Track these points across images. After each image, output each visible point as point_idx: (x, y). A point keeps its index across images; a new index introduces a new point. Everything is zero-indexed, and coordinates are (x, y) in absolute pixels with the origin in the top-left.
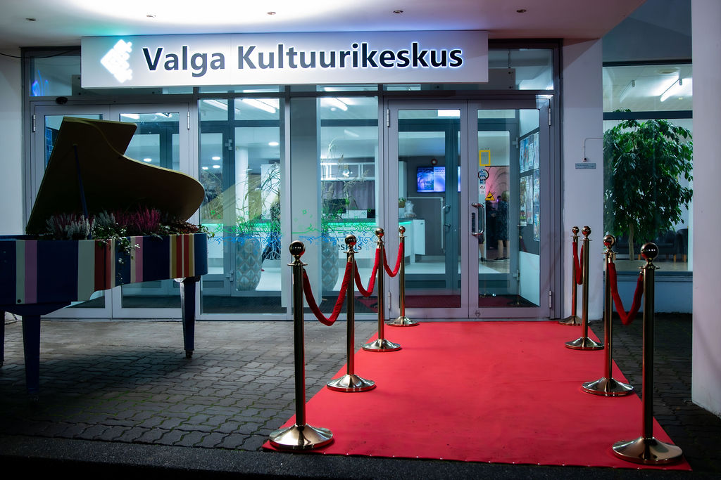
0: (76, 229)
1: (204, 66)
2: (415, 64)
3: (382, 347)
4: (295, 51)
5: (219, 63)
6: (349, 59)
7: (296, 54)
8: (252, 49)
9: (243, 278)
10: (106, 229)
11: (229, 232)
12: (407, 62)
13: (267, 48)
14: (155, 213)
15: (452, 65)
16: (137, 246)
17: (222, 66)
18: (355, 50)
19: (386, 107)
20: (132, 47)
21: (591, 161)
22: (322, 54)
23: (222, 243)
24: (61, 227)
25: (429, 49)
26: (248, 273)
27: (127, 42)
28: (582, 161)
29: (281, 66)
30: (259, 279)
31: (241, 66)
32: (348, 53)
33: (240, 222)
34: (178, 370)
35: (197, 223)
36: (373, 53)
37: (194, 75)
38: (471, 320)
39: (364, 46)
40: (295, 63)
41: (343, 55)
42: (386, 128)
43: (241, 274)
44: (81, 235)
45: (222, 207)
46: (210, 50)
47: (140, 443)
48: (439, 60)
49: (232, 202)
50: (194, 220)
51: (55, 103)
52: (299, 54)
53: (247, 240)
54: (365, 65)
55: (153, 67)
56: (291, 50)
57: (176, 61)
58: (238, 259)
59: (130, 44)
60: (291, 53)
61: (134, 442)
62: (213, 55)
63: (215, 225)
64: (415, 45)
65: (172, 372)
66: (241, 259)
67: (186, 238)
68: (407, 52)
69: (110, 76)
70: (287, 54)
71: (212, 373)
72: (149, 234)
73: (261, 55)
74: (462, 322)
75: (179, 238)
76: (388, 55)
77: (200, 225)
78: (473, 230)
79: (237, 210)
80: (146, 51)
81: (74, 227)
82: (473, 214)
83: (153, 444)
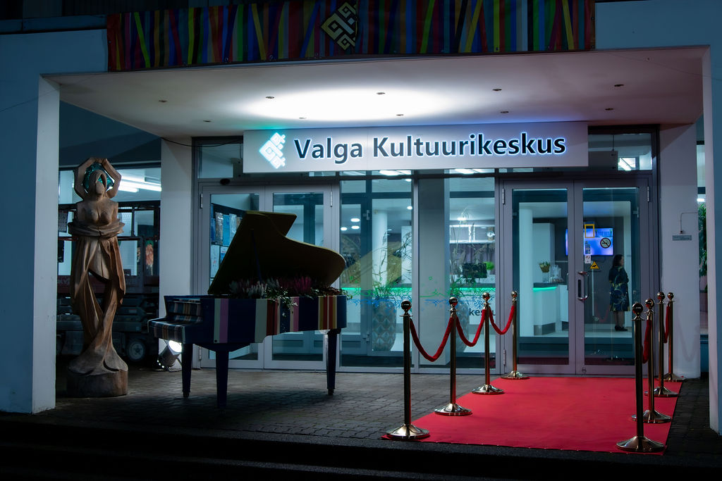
0: (254, 291)
1: (345, 154)
2: (524, 151)
3: (488, 391)
4: (421, 141)
5: (358, 152)
6: (467, 148)
7: (422, 144)
8: (385, 140)
9: (378, 340)
10: (274, 291)
11: (366, 295)
12: (517, 149)
13: (397, 140)
14: (308, 279)
15: (556, 152)
16: (296, 304)
17: (360, 155)
18: (473, 140)
19: (501, 187)
20: (285, 139)
21: (687, 234)
22: (444, 144)
23: (359, 305)
24: (244, 289)
25: (536, 138)
26: (383, 335)
27: (281, 134)
28: (678, 233)
29: (409, 154)
30: (394, 340)
31: (376, 154)
32: (466, 143)
33: (377, 287)
34: (323, 401)
35: (338, 287)
36: (488, 143)
37: (337, 162)
38: (577, 376)
39: (480, 136)
40: (421, 152)
41: (462, 144)
42: (501, 205)
43: (377, 335)
44: (258, 295)
45: (360, 272)
46: (350, 141)
47: (300, 434)
48: (544, 148)
49: (369, 268)
50: (336, 285)
51: (219, 184)
52: (425, 144)
53: (382, 303)
54: (480, 152)
55: (302, 156)
56: (418, 140)
57: (322, 150)
58: (375, 321)
59: (284, 136)
60: (418, 143)
61: (296, 434)
62: (353, 145)
63: (353, 289)
64: (524, 135)
65: (318, 402)
66: (377, 321)
67: (331, 298)
68: (517, 141)
69: (267, 163)
70: (415, 144)
71: (349, 404)
72: (303, 295)
73: (393, 145)
74: (569, 378)
75: (325, 299)
76: (500, 144)
77: (341, 289)
78: (580, 296)
79: (374, 276)
80: (297, 142)
81: (253, 289)
82: (579, 281)
83: (309, 435)
